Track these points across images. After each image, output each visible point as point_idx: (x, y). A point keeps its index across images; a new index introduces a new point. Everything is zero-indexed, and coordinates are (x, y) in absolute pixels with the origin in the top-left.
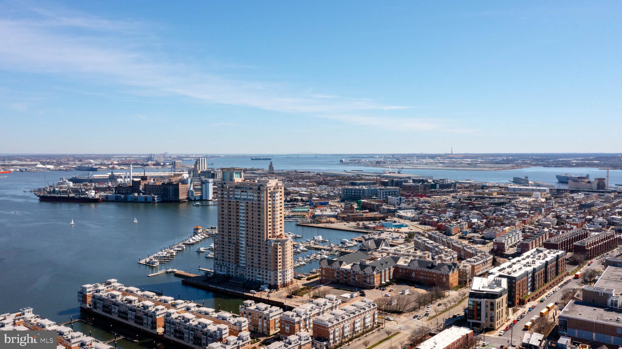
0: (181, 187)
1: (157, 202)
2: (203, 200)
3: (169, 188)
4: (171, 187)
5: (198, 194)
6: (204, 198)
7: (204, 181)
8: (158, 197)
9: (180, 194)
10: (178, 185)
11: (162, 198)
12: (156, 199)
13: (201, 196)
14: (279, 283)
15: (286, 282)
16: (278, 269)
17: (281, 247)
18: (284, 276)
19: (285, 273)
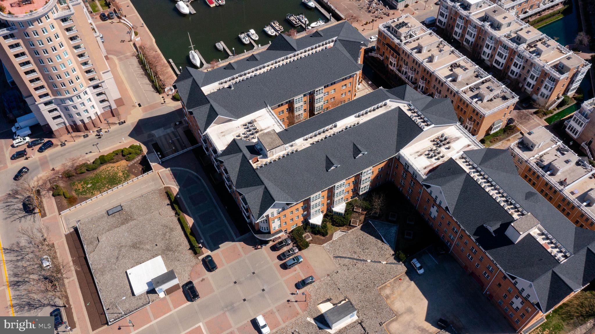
14: (54, 125)
15: (82, 121)
16: (37, 98)
17: (19, 41)
18: (67, 109)
19: (68, 102)
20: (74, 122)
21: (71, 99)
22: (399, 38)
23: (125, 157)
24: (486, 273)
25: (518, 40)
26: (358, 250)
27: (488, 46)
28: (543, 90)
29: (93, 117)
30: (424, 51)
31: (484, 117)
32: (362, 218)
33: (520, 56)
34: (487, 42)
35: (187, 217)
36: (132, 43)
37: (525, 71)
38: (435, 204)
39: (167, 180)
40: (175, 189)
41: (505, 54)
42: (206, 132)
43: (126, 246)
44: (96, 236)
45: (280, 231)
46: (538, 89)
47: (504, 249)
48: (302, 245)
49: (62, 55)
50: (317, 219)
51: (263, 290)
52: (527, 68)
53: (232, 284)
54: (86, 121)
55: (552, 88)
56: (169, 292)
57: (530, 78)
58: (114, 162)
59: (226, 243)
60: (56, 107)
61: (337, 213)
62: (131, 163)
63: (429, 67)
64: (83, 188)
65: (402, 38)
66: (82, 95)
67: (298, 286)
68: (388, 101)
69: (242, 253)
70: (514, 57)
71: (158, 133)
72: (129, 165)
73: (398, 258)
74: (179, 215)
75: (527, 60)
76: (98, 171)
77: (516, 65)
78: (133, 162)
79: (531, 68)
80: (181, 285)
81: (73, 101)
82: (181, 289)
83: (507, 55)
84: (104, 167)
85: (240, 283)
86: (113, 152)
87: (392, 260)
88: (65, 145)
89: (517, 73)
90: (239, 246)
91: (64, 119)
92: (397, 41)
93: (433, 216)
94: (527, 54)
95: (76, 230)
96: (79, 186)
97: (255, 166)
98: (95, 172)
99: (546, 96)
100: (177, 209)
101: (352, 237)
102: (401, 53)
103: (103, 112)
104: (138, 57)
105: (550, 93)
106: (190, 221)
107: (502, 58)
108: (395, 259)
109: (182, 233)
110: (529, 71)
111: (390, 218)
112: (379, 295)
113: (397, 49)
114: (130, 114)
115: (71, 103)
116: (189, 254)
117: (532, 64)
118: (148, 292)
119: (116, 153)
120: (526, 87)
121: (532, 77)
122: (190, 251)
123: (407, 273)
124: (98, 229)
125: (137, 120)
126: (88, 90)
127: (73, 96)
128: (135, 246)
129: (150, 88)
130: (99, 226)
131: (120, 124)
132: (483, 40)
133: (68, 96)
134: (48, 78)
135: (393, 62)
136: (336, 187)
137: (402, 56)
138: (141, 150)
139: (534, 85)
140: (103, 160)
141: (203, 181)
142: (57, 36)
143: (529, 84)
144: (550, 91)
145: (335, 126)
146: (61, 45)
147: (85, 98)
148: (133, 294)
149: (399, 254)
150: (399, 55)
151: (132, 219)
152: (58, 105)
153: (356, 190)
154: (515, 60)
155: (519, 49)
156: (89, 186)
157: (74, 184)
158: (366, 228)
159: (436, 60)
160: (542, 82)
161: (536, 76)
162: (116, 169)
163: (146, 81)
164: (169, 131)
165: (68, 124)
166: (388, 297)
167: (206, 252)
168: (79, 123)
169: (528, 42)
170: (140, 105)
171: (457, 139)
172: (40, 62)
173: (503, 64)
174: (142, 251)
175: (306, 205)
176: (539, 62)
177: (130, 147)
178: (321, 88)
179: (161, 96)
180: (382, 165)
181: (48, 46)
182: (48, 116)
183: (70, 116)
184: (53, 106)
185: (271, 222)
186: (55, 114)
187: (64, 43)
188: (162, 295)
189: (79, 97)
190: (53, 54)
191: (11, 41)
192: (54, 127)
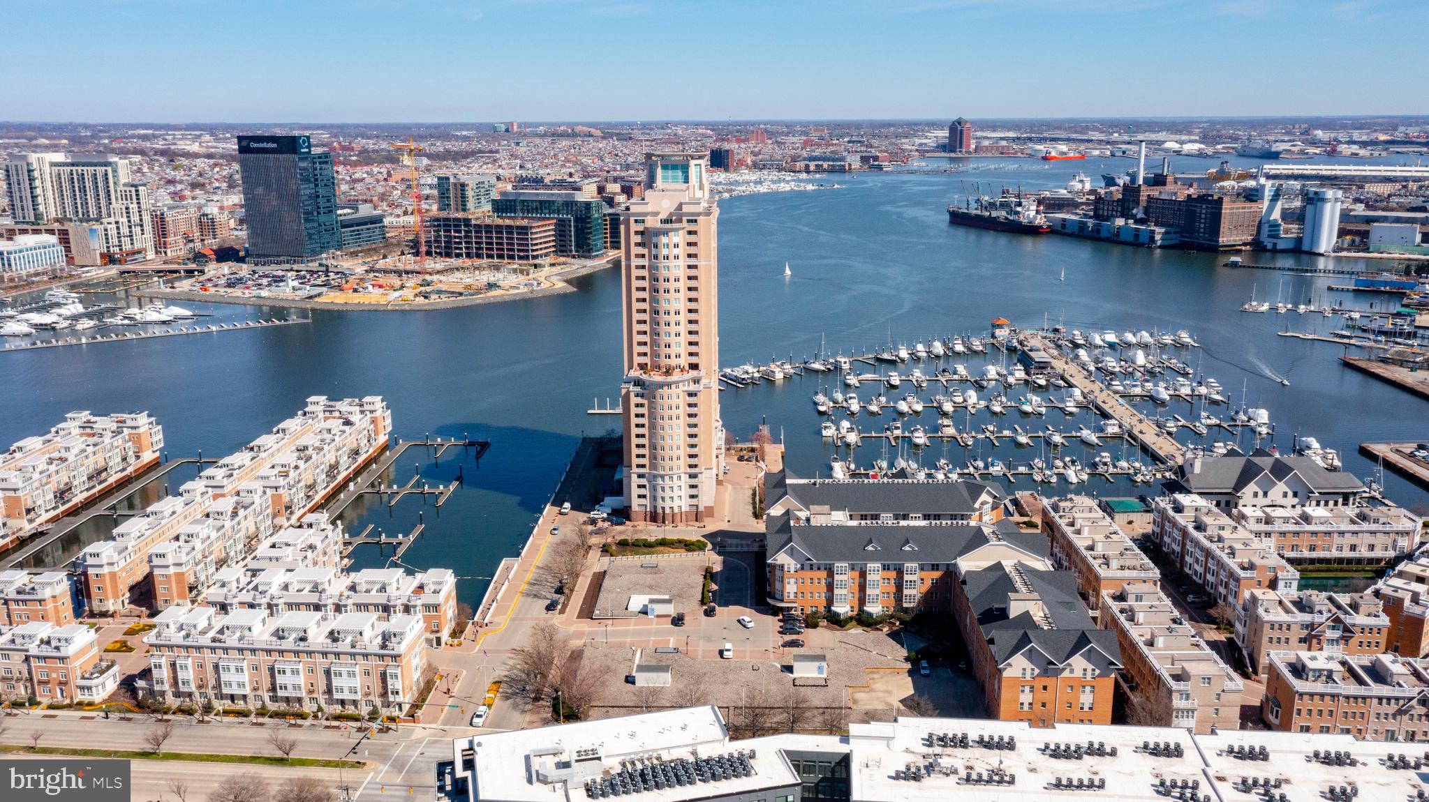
0: (1231, 209)
1: (1160, 247)
2: (1302, 252)
3: (1198, 210)
4: (1204, 206)
5: (1289, 232)
6: (1306, 247)
7: (1311, 195)
8: (1166, 233)
9: (1222, 229)
10: (1220, 201)
11: (1182, 236)
12: (1158, 237)
13: (1299, 240)
14: (636, 504)
15: (663, 508)
16: (634, 466)
17: (645, 402)
18: (654, 488)
19: (660, 481)
20: (655, 507)
21: (662, 477)
23: (684, 545)
28: (1230, 599)
29: (676, 510)
35: (713, 584)
36: (756, 481)
39: (714, 561)
40: (717, 569)
43: (640, 584)
45: (795, 602)
48: (812, 624)
49: (675, 427)
50: (843, 609)
51: (748, 639)
54: (668, 511)
56: (659, 616)
58: (673, 548)
59: (736, 605)
60: (646, 483)
61: (871, 613)
64: (630, 550)
66: (675, 477)
70: (1208, 561)
71: (732, 541)
73: (908, 659)
74: (707, 583)
76: (653, 549)
79: (1220, 571)
81: (664, 481)
82: (671, 619)
84: (661, 548)
86: (678, 539)
87: (901, 658)
88: (636, 526)
91: (646, 502)
94: (1218, 553)
95: (605, 572)
97: (793, 524)
98: (650, 549)
100: (709, 579)
103: (688, 509)
106: (712, 587)
108: (904, 659)
109: (701, 592)
110: (1219, 577)
112: (864, 672)
113: (1052, 526)
114: (714, 522)
116: (696, 602)
118: (640, 612)
119: (680, 541)
122: (699, 603)
123: (909, 671)
124: (625, 571)
125: (719, 529)
126: (683, 475)
127: (667, 476)
129: (749, 512)
130: (627, 570)
131: (699, 526)
132: (1185, 546)
133: (662, 472)
136: (868, 569)
137: (1056, 532)
138: (705, 546)
140: (663, 543)
142: (678, 407)
146: (678, 418)
147: (676, 482)
148: (626, 608)
150: (1053, 532)
151: (660, 572)
152: (649, 481)
153: (899, 594)
154: (1208, 565)
155: (1212, 548)
160: (1229, 586)
163: (750, 507)
165: (648, 509)
167: (712, 606)
168: (660, 510)
170: (729, 520)
172: (653, 426)
175: (830, 580)
177: (697, 541)
179: (755, 521)
180: (937, 574)
181: (667, 413)
182: (635, 491)
183: (654, 498)
184: (643, 481)
185: (786, 580)
186: (642, 491)
187: (681, 417)
188: (650, 617)
189: (671, 478)
190: (666, 422)
191: (639, 400)
192: (635, 507)
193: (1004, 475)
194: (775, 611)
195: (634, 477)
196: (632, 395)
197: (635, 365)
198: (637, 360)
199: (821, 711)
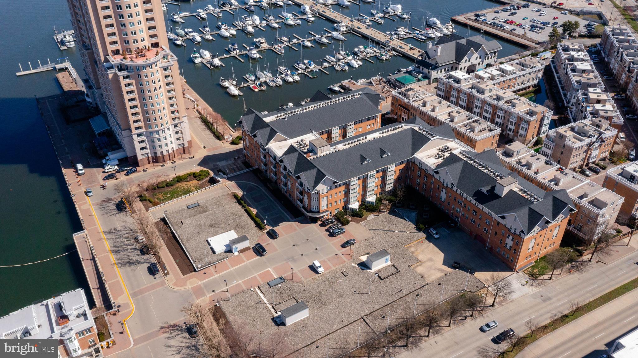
14: (140, 155)
15: (162, 153)
16: (133, 129)
17: (133, 81)
18: (153, 141)
19: (156, 135)
20: (155, 153)
21: (158, 132)
22: (408, 98)
23: (197, 178)
24: (485, 229)
25: (498, 98)
26: (388, 225)
27: (476, 107)
28: (521, 132)
29: (170, 151)
30: (428, 105)
31: (476, 142)
32: (389, 207)
33: (500, 109)
34: (475, 103)
35: (251, 209)
36: (195, 110)
37: (506, 120)
38: (443, 187)
39: (233, 189)
40: (240, 193)
41: (490, 109)
42: (267, 146)
43: (205, 226)
44: (180, 221)
45: (327, 211)
46: (517, 132)
47: (495, 202)
48: (345, 223)
49: (159, 95)
50: (355, 205)
51: (316, 249)
52: (507, 117)
53: (292, 246)
54: (165, 153)
55: (526, 128)
56: (242, 251)
57: (510, 124)
58: (187, 181)
59: (284, 223)
60: (145, 138)
61: (370, 202)
62: (201, 182)
63: (433, 114)
64: (164, 197)
65: (411, 99)
66: (166, 130)
67: (343, 246)
68: (403, 125)
69: (297, 228)
70: (497, 111)
71: (221, 164)
72: (200, 183)
73: (419, 229)
74: (245, 207)
75: (506, 111)
76: (175, 187)
77: (498, 116)
78: (203, 181)
79: (510, 117)
80: (251, 247)
81: (159, 134)
82: (252, 250)
83: (491, 110)
84: (180, 184)
85: (298, 245)
86: (187, 174)
87: (414, 230)
88: (146, 171)
89: (500, 123)
90: (295, 224)
91: (148, 151)
92: (406, 100)
93: (443, 200)
94: (505, 107)
96: (161, 196)
97: (309, 158)
98: (172, 187)
99: (523, 136)
100: (243, 204)
101: (382, 218)
102: (410, 109)
103: (177, 148)
104: (201, 118)
105: (526, 132)
106: (254, 211)
107: (488, 113)
108: (416, 230)
109: (249, 218)
110: (508, 120)
111: (410, 207)
112: (407, 250)
113: (407, 107)
114: (197, 152)
115: (157, 136)
116: (256, 230)
117: (510, 113)
118: (226, 252)
119: (189, 175)
120: (508, 132)
121: (512, 123)
122: (256, 228)
123: (426, 238)
124: (181, 217)
125: (204, 156)
126: (170, 127)
127: (160, 130)
128: (211, 226)
129: (211, 136)
130: (181, 215)
131: (189, 158)
132: (473, 103)
133: (156, 129)
134: (145, 113)
135: (405, 118)
136: (369, 176)
137: (412, 111)
138: (209, 174)
139: (514, 130)
140: (179, 179)
141: (262, 189)
142: (159, 81)
143: (510, 130)
144: (526, 131)
145: (366, 138)
146: (160, 88)
147: (167, 133)
148: (214, 252)
149: (419, 226)
150: (409, 111)
151: (207, 211)
152: (147, 137)
153: (383, 185)
154: (498, 113)
155: (499, 104)
156: (168, 196)
157: (156, 195)
158: (392, 212)
159: (437, 110)
160: (519, 125)
161: (514, 122)
162: (189, 186)
163: (208, 132)
164: (230, 162)
165: (150, 156)
166: (413, 252)
167: (268, 228)
168: (159, 155)
169: (505, 100)
170: (204, 147)
171: (457, 148)
172: (143, 99)
173: (489, 118)
174: (218, 229)
175: (347, 190)
176: (515, 111)
177: (200, 171)
178: (351, 124)
179: (221, 142)
180: (402, 166)
181: (152, 86)
182: (138, 146)
183: (153, 147)
184: (143, 138)
185: (321, 199)
186: (143, 145)
187: (162, 87)
188: (236, 253)
189: (164, 131)
190: (153, 93)
191: (128, 81)
192: (140, 157)
193: (319, 70)
194: (314, 220)
195: (135, 137)
196: (121, 78)
197: (110, 52)
198: (110, 48)
199: (415, 294)
